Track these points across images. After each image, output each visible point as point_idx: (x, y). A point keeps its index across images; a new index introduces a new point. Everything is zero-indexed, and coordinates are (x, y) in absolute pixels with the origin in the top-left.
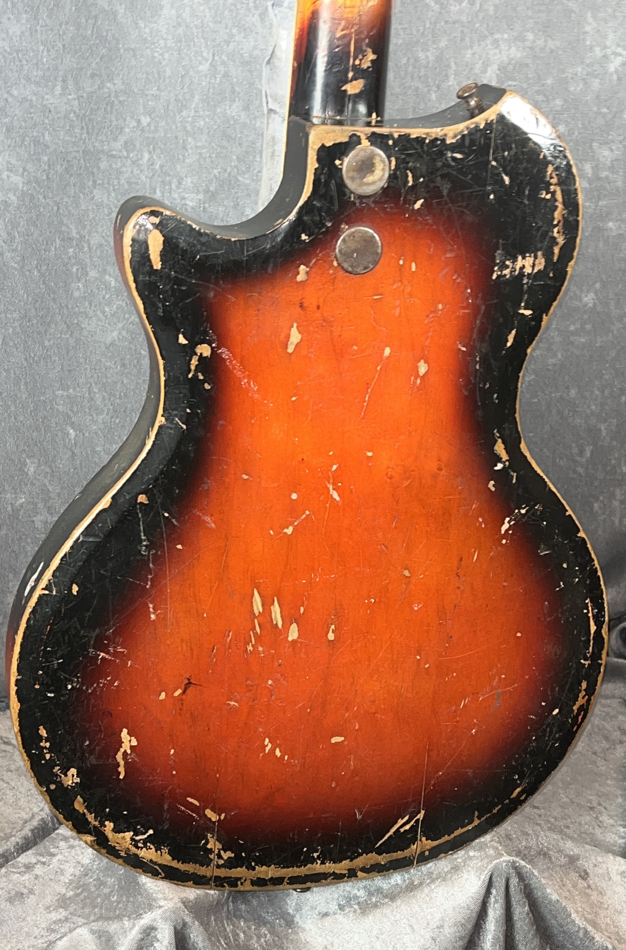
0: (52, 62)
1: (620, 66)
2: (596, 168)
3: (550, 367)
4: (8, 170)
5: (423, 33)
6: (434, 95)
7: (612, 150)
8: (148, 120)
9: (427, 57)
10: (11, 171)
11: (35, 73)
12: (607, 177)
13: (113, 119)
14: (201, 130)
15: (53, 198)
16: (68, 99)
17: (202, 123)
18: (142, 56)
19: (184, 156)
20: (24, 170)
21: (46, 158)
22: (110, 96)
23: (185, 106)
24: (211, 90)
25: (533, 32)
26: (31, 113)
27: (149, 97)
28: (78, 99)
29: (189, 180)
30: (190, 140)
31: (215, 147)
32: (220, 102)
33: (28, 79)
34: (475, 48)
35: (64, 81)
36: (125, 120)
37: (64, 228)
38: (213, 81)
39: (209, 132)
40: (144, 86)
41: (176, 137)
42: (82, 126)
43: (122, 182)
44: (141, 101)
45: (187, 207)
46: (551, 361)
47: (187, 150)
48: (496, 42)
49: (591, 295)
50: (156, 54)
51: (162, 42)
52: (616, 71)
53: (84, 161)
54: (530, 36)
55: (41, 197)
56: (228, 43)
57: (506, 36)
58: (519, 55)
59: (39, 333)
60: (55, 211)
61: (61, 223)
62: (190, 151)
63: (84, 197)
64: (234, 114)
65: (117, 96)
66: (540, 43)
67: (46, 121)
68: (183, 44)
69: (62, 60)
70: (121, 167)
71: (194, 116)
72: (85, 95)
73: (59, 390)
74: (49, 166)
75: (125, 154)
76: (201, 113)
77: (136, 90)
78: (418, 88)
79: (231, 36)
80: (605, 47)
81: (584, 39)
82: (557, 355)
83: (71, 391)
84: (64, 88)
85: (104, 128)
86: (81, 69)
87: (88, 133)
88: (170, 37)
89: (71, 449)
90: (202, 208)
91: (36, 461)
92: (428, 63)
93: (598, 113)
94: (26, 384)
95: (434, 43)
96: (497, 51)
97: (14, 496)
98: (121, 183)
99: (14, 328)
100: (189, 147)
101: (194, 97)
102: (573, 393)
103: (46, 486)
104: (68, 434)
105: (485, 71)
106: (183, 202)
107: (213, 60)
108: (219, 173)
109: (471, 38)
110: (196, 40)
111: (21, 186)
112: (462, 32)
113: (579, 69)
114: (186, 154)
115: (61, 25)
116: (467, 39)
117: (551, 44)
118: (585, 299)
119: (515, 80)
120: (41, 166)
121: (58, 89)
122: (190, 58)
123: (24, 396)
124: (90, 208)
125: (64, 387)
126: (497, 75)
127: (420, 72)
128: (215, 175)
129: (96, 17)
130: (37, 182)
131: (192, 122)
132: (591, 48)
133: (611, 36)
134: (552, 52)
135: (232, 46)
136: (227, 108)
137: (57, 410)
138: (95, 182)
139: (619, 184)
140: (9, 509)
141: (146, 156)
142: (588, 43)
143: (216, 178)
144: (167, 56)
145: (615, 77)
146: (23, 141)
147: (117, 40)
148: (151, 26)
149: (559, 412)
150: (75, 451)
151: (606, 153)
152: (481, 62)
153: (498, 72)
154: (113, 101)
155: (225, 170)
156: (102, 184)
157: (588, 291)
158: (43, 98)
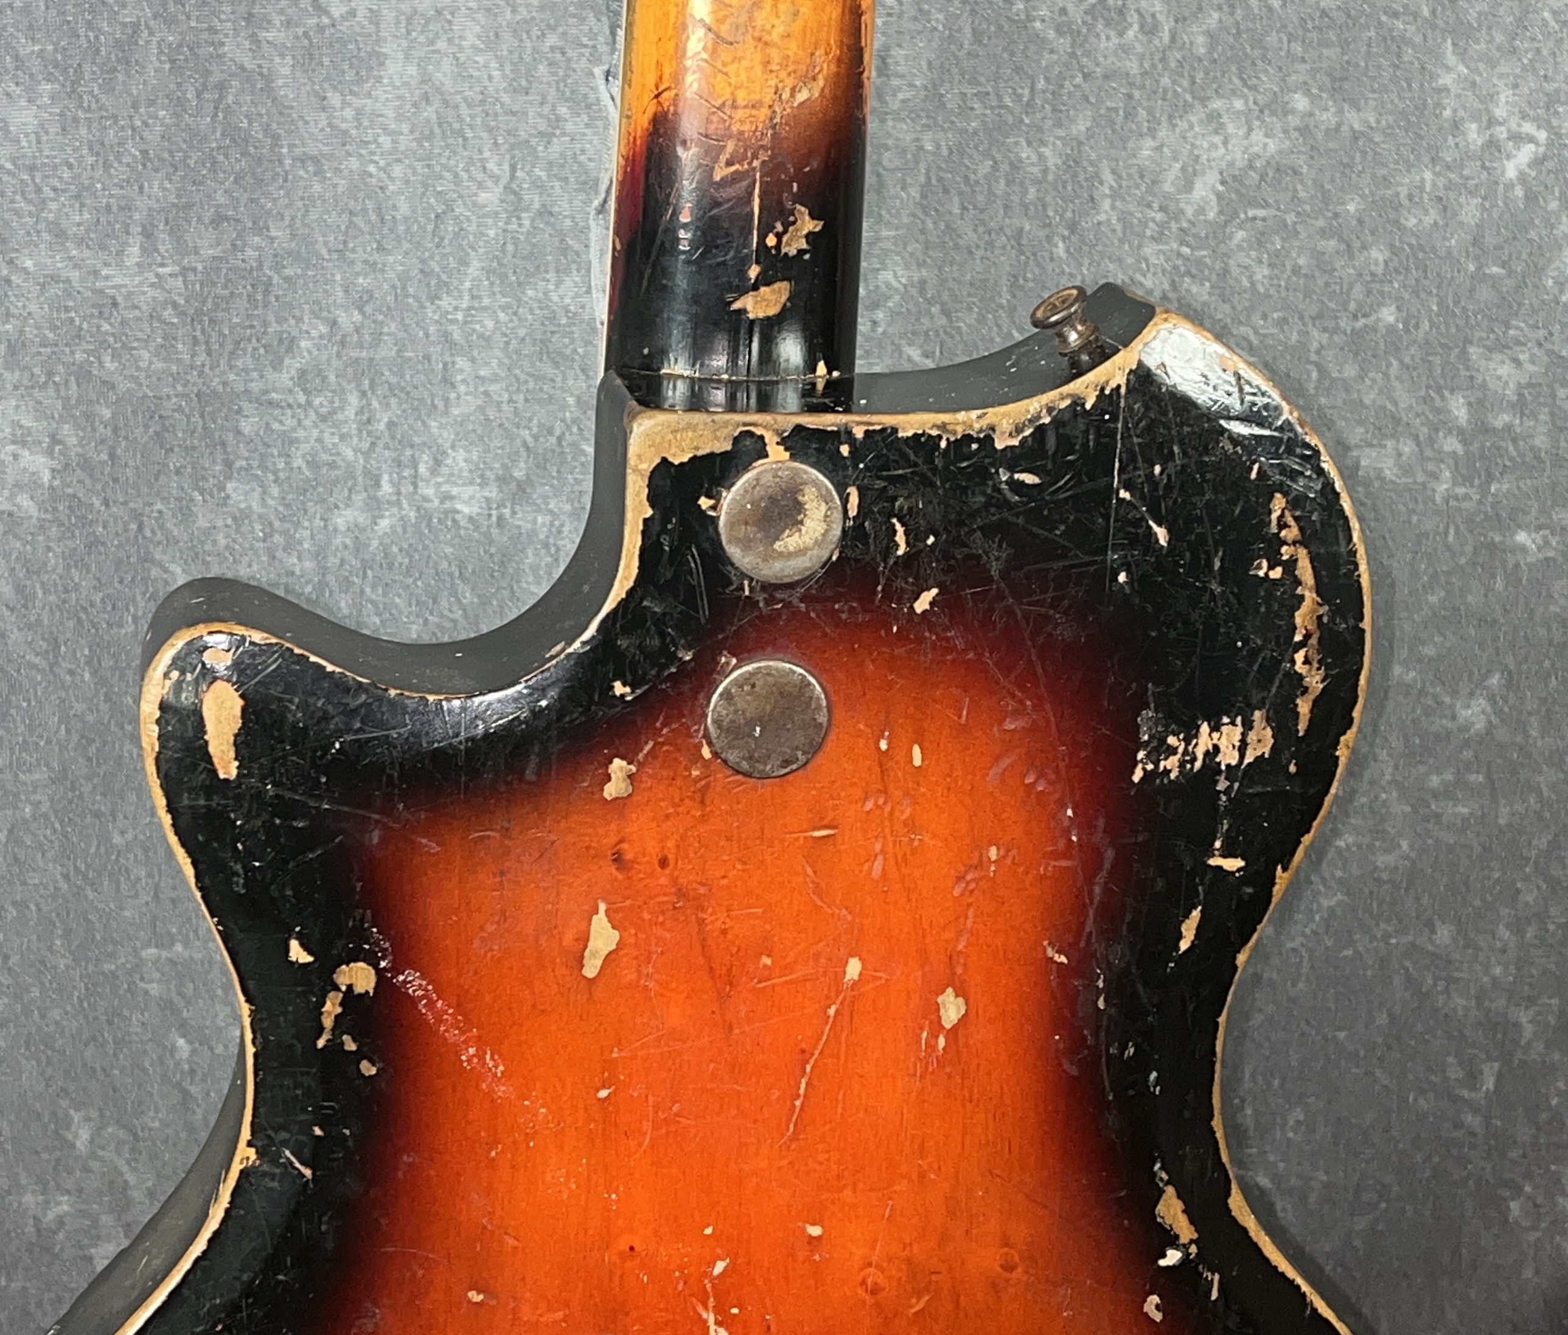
0: (115, 191)
1: (1529, 166)
2: (1478, 407)
3: (1385, 876)
4: (14, 442)
5: (1030, 104)
6: (1061, 244)
7: (1517, 362)
8: (357, 317)
9: (1041, 157)
10: (24, 444)
11: (77, 218)
12: (1508, 428)
13: (271, 318)
14: (487, 340)
15: (125, 503)
16: (157, 275)
17: (490, 324)
18: (337, 170)
19: (447, 400)
20: (55, 440)
21: (107, 413)
22: (260, 267)
23: (446, 284)
24: (510, 248)
25: (1308, 93)
26: (67, 309)
27: (359, 266)
28: (184, 276)
29: (461, 455)
30: (461, 362)
31: (523, 377)
32: (533, 275)
33: (59, 234)
34: (1162, 133)
35: (148, 234)
36: (299, 320)
37: (155, 572)
38: (514, 227)
39: (507, 343)
40: (345, 242)
41: (427, 358)
42: (194, 337)
43: (298, 462)
44: (338, 277)
45: (458, 517)
46: (1383, 860)
47: (453, 386)
48: (1214, 120)
49: (1481, 703)
50: (372, 169)
51: (386, 141)
52: (1523, 178)
53: (202, 417)
54: (1301, 102)
55: (96, 502)
56: (547, 138)
57: (1239, 104)
58: (1272, 147)
59: (97, 815)
60: (132, 534)
61: (147, 559)
62: (462, 389)
63: (204, 500)
64: (568, 301)
65: (278, 267)
66: (1327, 118)
67: (106, 327)
68: (438, 142)
69: (141, 188)
70: (294, 430)
71: (470, 308)
72: (200, 267)
73: (148, 945)
74: (116, 430)
75: (302, 398)
76: (486, 301)
77: (324, 252)
78: (1022, 229)
79: (557, 122)
80: (1492, 122)
81: (1438, 105)
82: (1399, 846)
83: (179, 948)
84: (149, 249)
85: (249, 340)
86: (188, 206)
87: (209, 353)
88: (405, 128)
89: (179, 1085)
90: (494, 519)
91: (94, 1114)
92: (1045, 171)
93: (1479, 277)
94: (67, 933)
95: (1059, 124)
96: (1217, 139)
97: (40, 1198)
98: (295, 465)
99: (36, 805)
100: (459, 378)
101: (466, 264)
102: (1444, 934)
103: (121, 1174)
104: (173, 1049)
105: (1188, 186)
106: (448, 505)
107: (513, 177)
108: (536, 438)
109: (1150, 112)
110: (469, 135)
111: (46, 476)
112: (1130, 96)
113: (1428, 175)
114: (453, 396)
115: (135, 106)
116: (1142, 113)
117: (1354, 119)
118: (1464, 714)
119: (1266, 205)
120: (94, 430)
121: (134, 252)
122: (456, 175)
123: (62, 963)
124: (220, 523)
125: (163, 941)
126: (1219, 196)
127: (1025, 192)
128: (525, 444)
129: (221, 87)
130: (86, 465)
131: (465, 323)
132: (1456, 126)
133: (1505, 95)
134: (1355, 136)
135: (556, 147)
136: (552, 287)
137: (146, 992)
138: (228, 464)
139: (1540, 441)
140: (30, 1229)
141: (354, 400)
142: (1447, 113)
143: (528, 449)
144: (398, 171)
145: (1519, 192)
146: (50, 374)
147: (276, 138)
148: (357, 102)
149: (1409, 980)
150: (192, 1089)
151: (1505, 370)
152: (1178, 166)
153: (1221, 188)
154: (270, 278)
155: (550, 431)
156: (249, 468)
157: (1472, 694)
158: (96, 273)
